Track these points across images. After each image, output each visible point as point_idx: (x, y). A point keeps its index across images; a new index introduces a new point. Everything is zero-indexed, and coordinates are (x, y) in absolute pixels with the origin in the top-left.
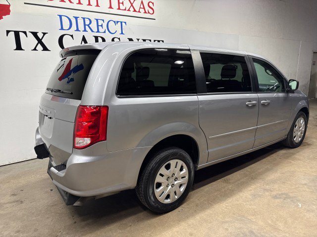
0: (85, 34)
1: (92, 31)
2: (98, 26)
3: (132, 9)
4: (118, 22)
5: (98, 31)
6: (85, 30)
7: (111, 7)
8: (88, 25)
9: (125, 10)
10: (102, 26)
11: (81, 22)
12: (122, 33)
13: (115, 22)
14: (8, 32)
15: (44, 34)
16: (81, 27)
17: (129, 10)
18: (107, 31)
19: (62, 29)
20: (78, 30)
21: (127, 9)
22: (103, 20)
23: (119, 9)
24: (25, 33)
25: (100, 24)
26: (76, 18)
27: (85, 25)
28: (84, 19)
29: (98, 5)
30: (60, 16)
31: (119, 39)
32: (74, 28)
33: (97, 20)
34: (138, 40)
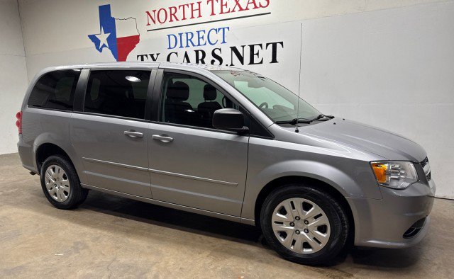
0: (187, 49)
1: (194, 45)
2: (199, 38)
3: (237, 8)
4: (219, 29)
5: (199, 45)
6: (187, 46)
7: (213, 14)
8: (190, 40)
9: (229, 12)
10: (203, 38)
11: (184, 37)
12: (224, 42)
13: (216, 30)
14: (138, 56)
15: (158, 54)
16: (184, 44)
17: (233, 11)
18: (208, 42)
19: (170, 48)
20: (181, 47)
21: (231, 10)
22: (204, 31)
23: (222, 13)
24: (146, 55)
25: (201, 36)
26: (181, 34)
27: (187, 40)
28: (187, 33)
29: (200, 16)
30: (169, 36)
31: (220, 49)
32: (179, 45)
33: (198, 32)
34: (243, 47)
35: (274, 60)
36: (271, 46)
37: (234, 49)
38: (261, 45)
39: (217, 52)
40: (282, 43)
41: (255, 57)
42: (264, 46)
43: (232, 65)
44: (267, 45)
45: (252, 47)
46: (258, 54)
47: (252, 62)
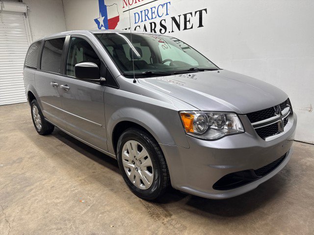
0: (145, 23)
1: (149, 19)
2: (152, 13)
4: (164, 4)
5: (152, 18)
6: (145, 20)
8: (147, 15)
10: (154, 13)
11: (143, 14)
12: (167, 14)
13: (162, 5)
15: (129, 28)
18: (157, 16)
19: (136, 23)
20: (142, 21)
22: (155, 7)
25: (153, 12)
26: (141, 12)
27: (145, 15)
28: (145, 11)
30: (135, 14)
31: (165, 20)
32: (140, 20)
33: (151, 8)
34: (179, 16)
35: (201, 25)
36: (198, 13)
37: (174, 19)
38: (191, 13)
39: (163, 23)
40: (206, 10)
41: (188, 23)
42: (193, 14)
43: (173, 31)
44: (196, 12)
45: (185, 16)
46: (189, 21)
47: (185, 28)
